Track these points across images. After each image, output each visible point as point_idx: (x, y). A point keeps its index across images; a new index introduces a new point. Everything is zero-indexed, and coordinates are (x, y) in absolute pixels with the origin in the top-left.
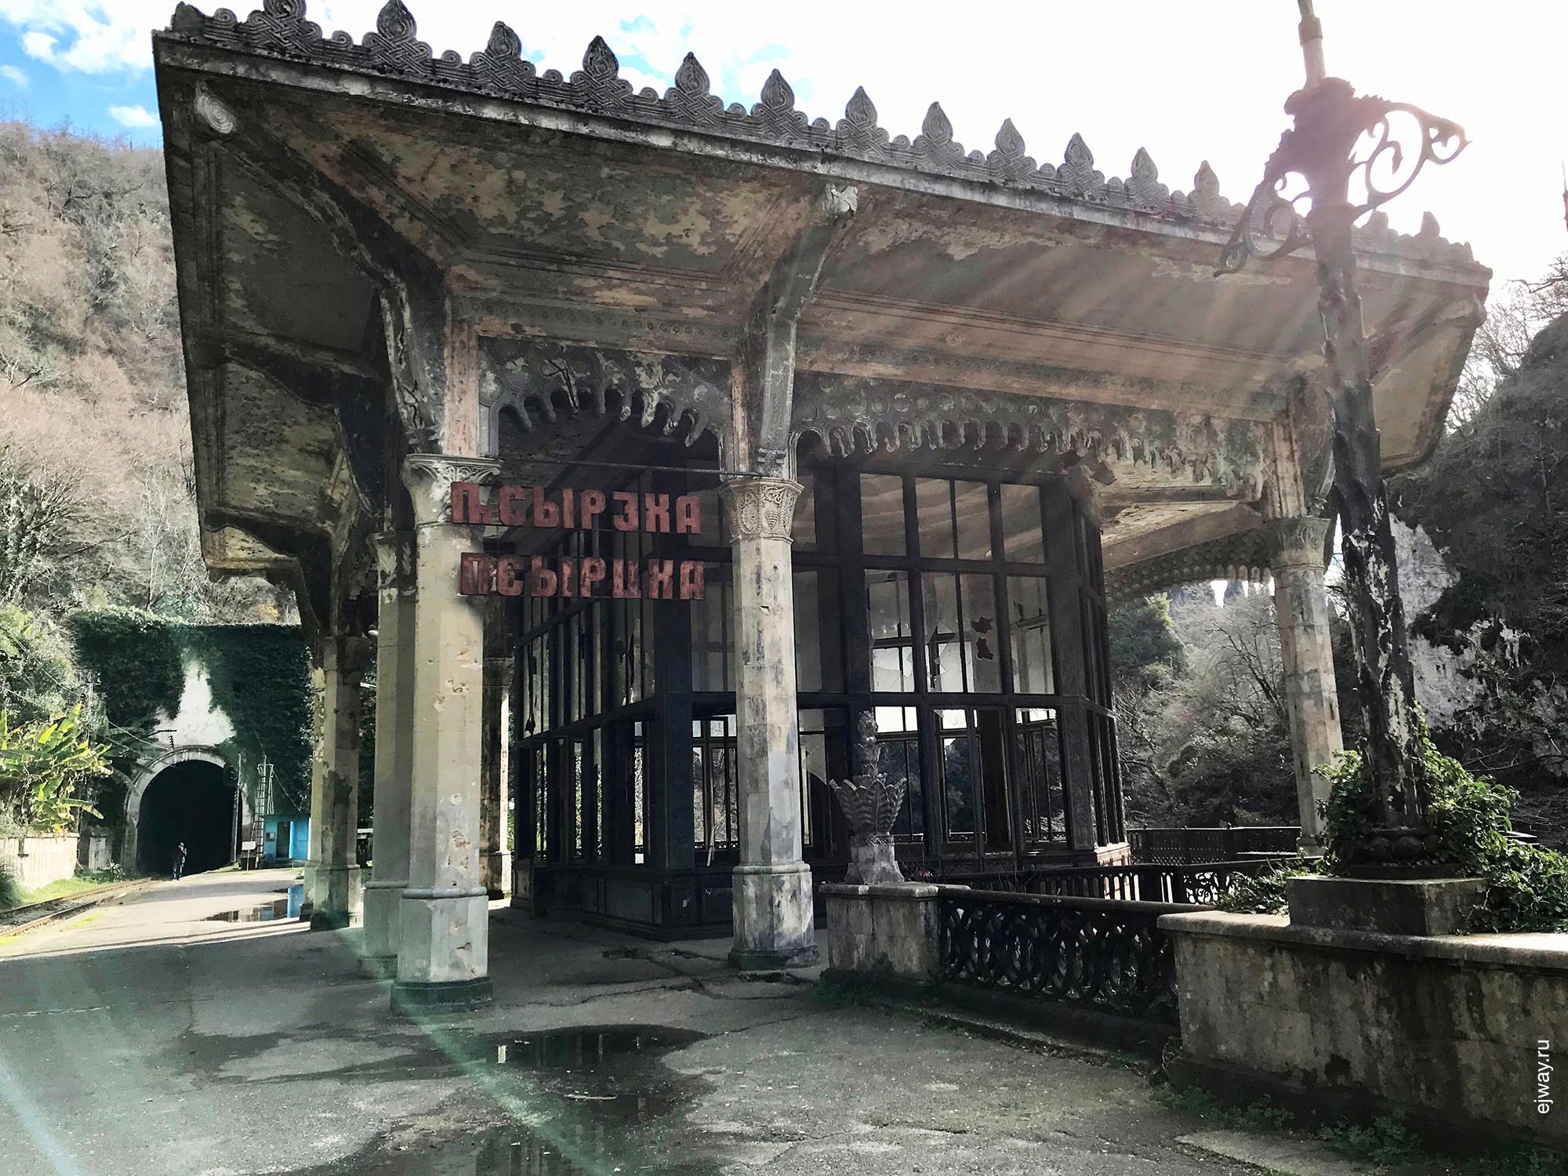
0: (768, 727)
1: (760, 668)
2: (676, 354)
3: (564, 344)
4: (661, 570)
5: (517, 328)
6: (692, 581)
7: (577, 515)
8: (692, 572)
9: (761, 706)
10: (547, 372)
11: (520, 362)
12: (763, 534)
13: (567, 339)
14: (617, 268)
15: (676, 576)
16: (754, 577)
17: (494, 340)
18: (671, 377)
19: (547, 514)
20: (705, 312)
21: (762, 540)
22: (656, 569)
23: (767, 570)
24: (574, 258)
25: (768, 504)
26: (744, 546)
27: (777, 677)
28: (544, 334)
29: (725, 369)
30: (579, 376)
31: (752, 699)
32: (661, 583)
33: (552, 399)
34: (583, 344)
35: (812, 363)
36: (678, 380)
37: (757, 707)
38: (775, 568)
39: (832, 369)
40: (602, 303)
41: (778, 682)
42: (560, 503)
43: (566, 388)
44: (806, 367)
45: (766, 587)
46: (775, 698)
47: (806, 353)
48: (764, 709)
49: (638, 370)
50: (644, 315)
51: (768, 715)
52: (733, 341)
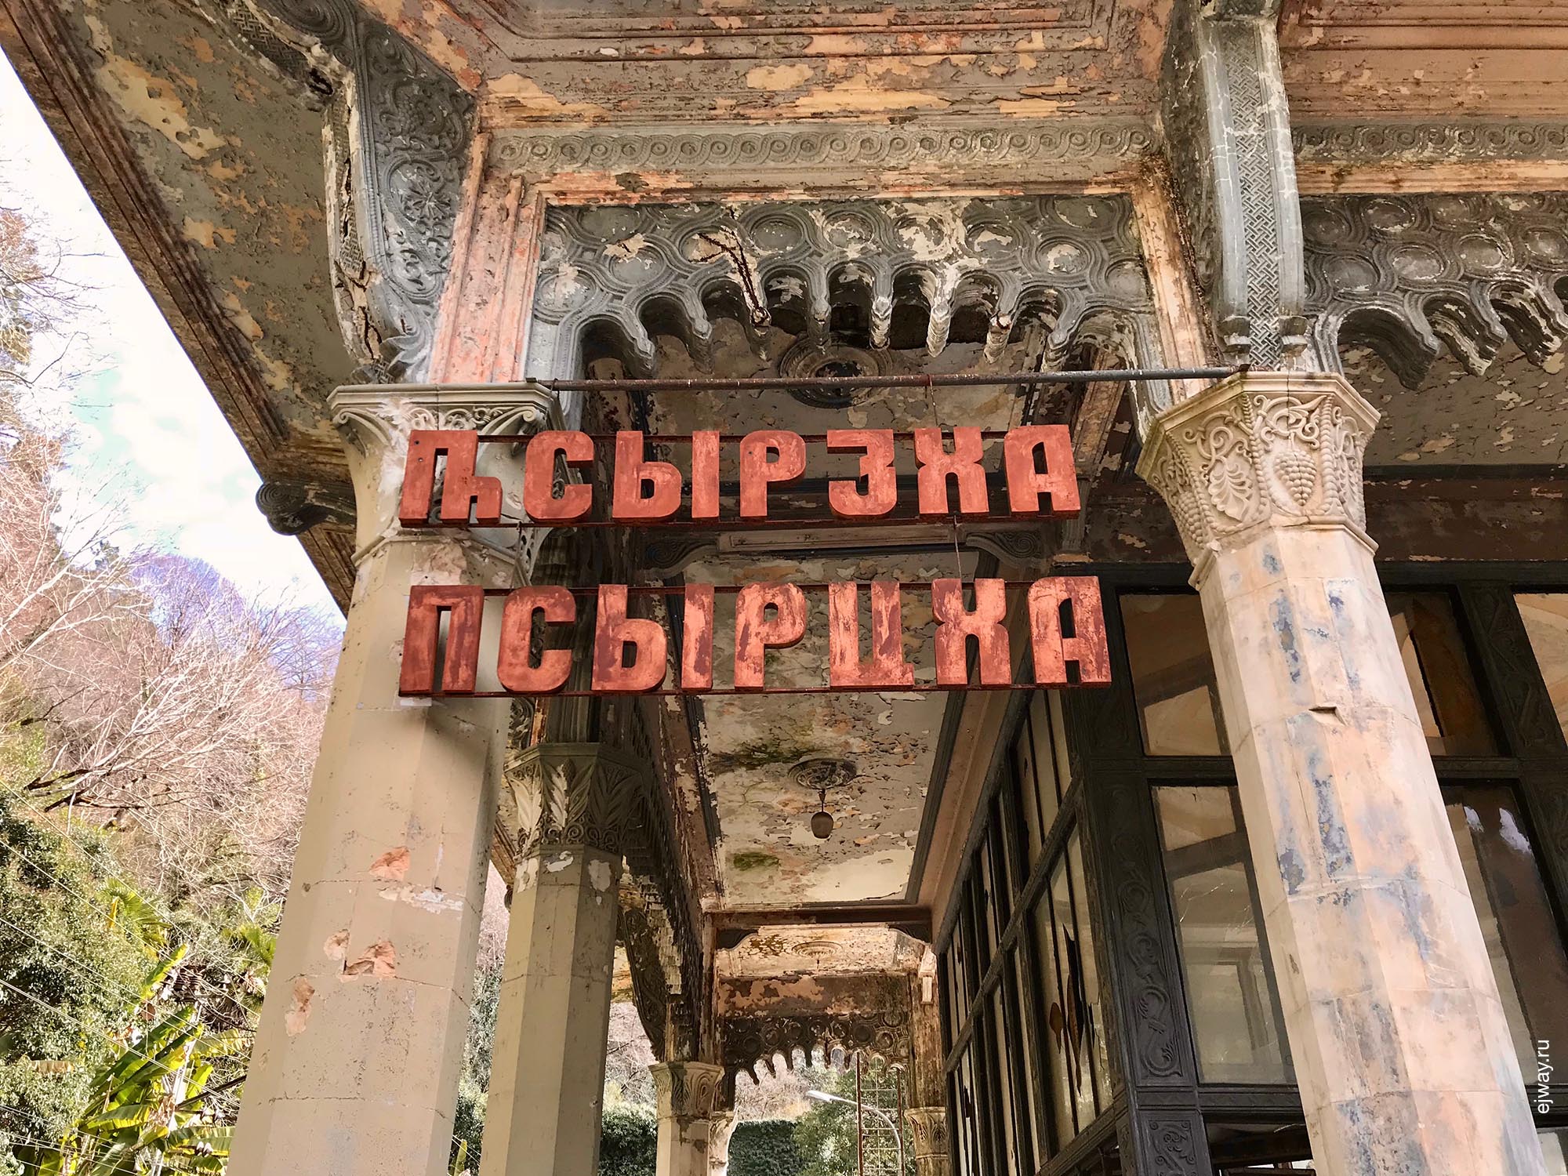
0: (1421, 1104)
1: (1345, 898)
2: (995, 193)
3: (734, 201)
4: (971, 606)
5: (629, 181)
6: (1067, 628)
7: (730, 488)
8: (1066, 610)
9: (1375, 1028)
10: (696, 255)
11: (637, 243)
12: (1277, 519)
13: (737, 190)
14: (834, 29)
15: (1017, 621)
16: (1274, 635)
17: (582, 211)
18: (986, 236)
19: (647, 488)
20: (1055, 104)
21: (1280, 535)
22: (953, 604)
23: (1310, 608)
24: (736, 22)
25: (1279, 448)
26: (1226, 566)
27: (1412, 927)
28: (688, 185)
29: (1119, 209)
30: (765, 253)
31: (1336, 1006)
32: (972, 643)
33: (707, 302)
34: (775, 197)
35: (1340, 175)
36: (1005, 240)
37: (1361, 1030)
38: (1335, 601)
39: (1397, 182)
40: (814, 115)
41: (1424, 944)
42: (684, 464)
43: (737, 278)
44: (1325, 186)
45: (1314, 656)
46: (1424, 997)
47: (1321, 159)
48: (1389, 1034)
49: (906, 234)
50: (910, 128)
51: (1410, 1062)
52: (1132, 153)
